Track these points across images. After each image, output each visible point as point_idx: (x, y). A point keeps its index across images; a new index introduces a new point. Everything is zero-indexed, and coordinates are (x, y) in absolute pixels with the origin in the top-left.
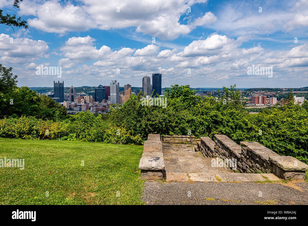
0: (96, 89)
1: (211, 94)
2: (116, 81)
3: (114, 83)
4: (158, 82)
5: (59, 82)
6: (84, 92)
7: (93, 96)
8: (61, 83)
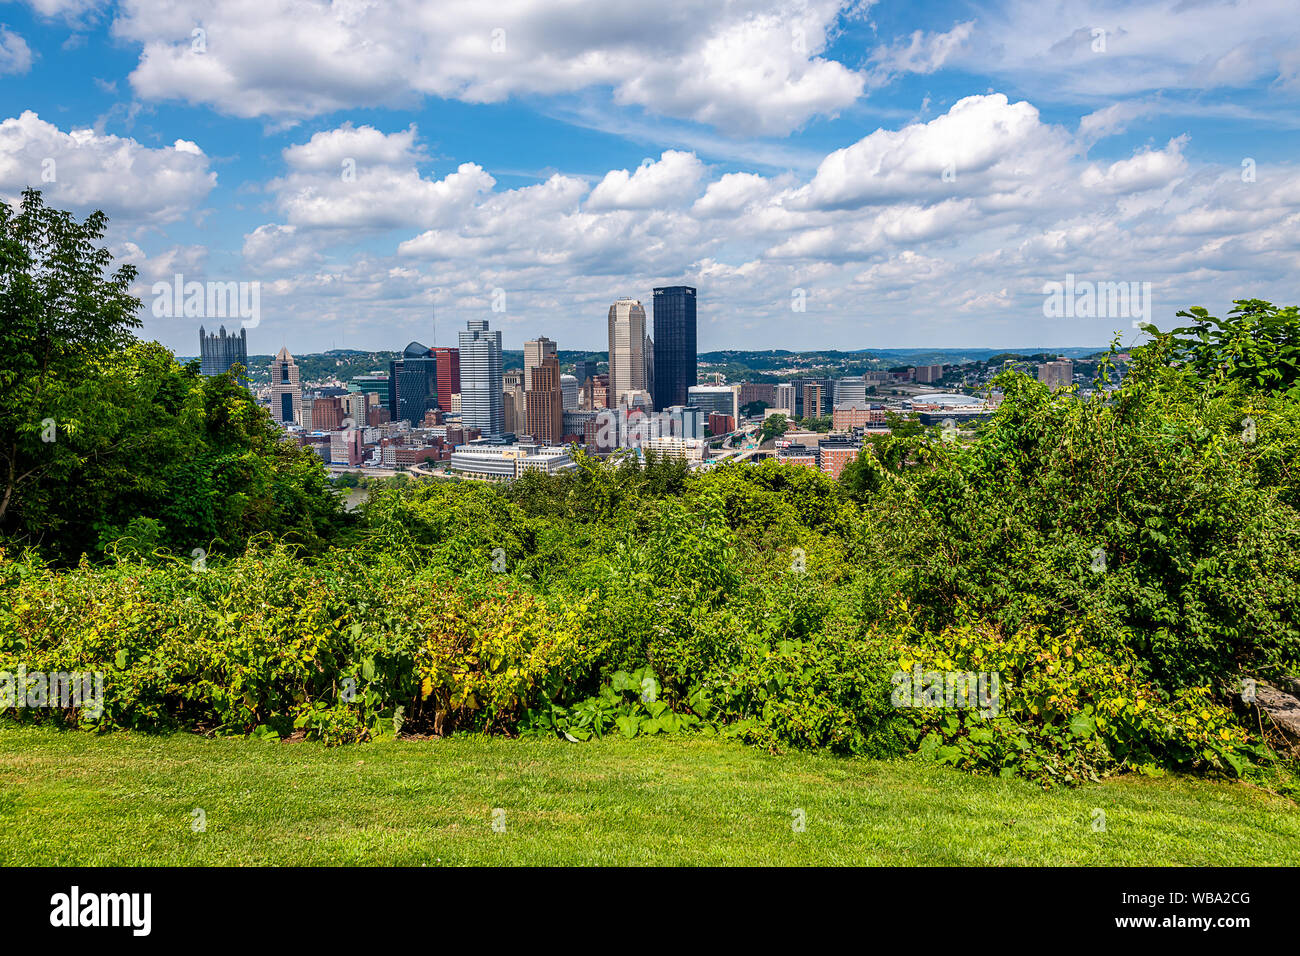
0: (392, 363)
1: (930, 376)
2: (486, 324)
3: (476, 336)
4: (680, 327)
5: (223, 331)
6: (338, 379)
7: (381, 397)
8: (234, 335)
